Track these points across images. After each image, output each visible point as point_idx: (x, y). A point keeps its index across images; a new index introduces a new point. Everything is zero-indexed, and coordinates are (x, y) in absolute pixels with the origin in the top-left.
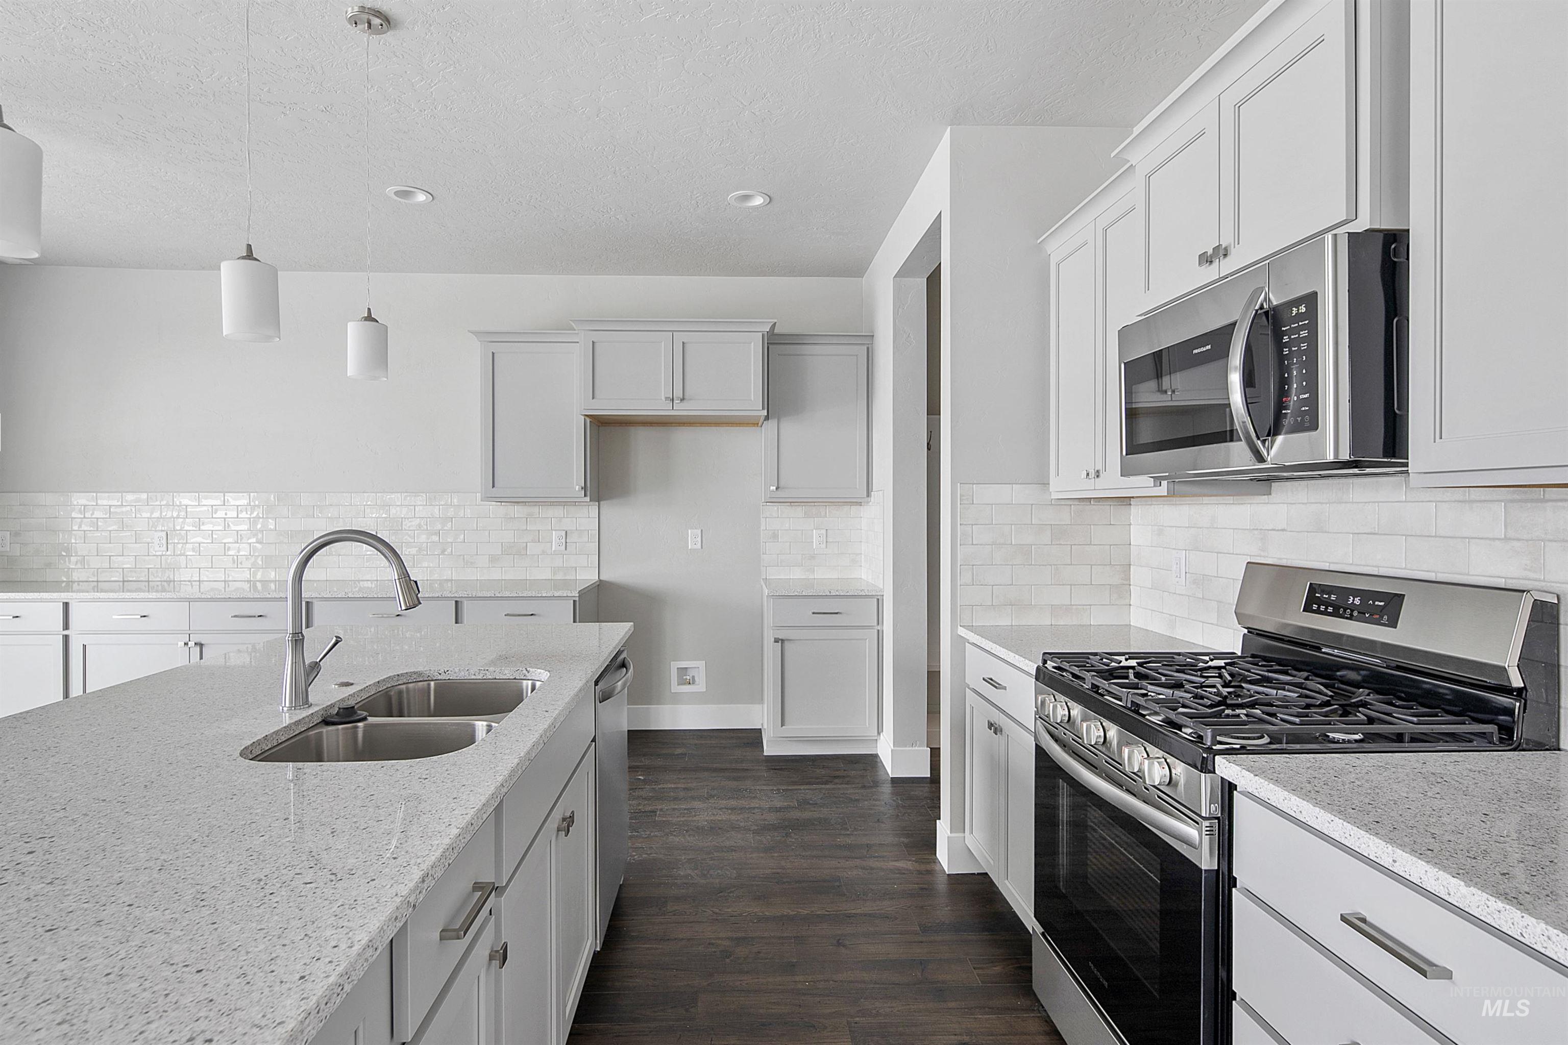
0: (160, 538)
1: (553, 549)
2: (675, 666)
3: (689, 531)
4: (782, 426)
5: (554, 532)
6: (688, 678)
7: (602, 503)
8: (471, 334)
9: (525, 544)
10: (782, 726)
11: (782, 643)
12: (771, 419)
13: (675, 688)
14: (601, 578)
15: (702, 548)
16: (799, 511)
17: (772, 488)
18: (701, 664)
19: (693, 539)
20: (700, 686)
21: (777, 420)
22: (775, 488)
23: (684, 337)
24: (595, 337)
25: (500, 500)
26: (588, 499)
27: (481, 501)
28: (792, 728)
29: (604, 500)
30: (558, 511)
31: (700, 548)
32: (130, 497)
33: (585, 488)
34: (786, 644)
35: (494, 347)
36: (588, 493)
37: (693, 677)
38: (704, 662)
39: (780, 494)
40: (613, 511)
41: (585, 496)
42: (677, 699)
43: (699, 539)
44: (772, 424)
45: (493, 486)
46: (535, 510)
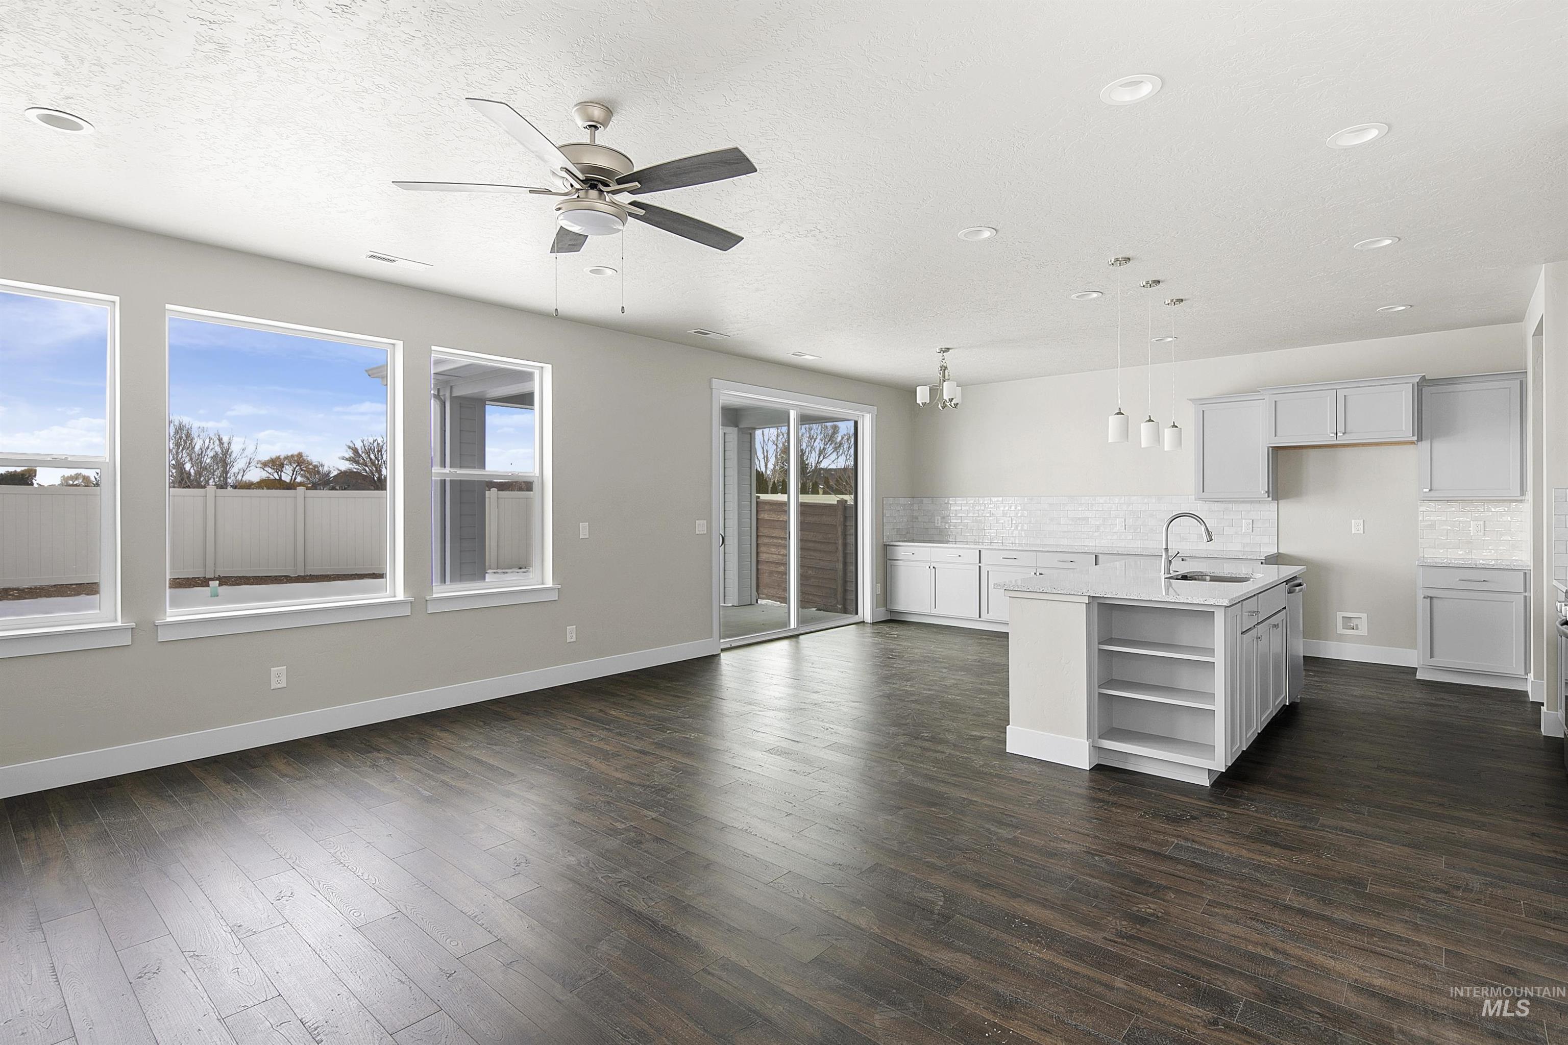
0: (1008, 521)
1: (1243, 531)
2: (1340, 615)
3: (1353, 521)
4: (1435, 445)
5: (1244, 521)
6: (1352, 625)
7: (1280, 501)
8: (1190, 402)
9: (1222, 528)
10: (1431, 658)
11: (1431, 600)
12: (1425, 440)
13: (1340, 630)
14: (1279, 552)
15: (1364, 532)
16: (1454, 508)
17: (1425, 490)
18: (1364, 616)
19: (1356, 526)
20: (1363, 631)
21: (1429, 441)
22: (1428, 490)
23: (1346, 392)
24: (1277, 398)
25: (1205, 500)
26: (1270, 499)
27: (1195, 500)
28: (1437, 661)
29: (1282, 499)
30: (1248, 507)
31: (1362, 532)
32: (995, 499)
33: (1268, 492)
34: (1435, 600)
35: (1204, 407)
36: (1271, 495)
37: (1357, 625)
38: (1366, 615)
39: (1433, 494)
40: (1287, 507)
41: (1268, 497)
42: (1341, 638)
43: (1362, 527)
44: (1425, 445)
45: (1203, 492)
46: (1230, 506)
